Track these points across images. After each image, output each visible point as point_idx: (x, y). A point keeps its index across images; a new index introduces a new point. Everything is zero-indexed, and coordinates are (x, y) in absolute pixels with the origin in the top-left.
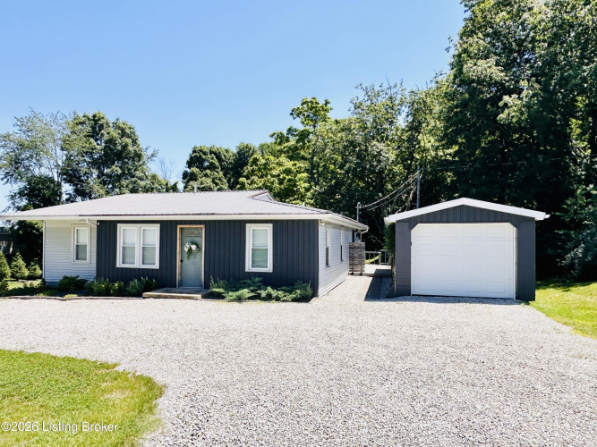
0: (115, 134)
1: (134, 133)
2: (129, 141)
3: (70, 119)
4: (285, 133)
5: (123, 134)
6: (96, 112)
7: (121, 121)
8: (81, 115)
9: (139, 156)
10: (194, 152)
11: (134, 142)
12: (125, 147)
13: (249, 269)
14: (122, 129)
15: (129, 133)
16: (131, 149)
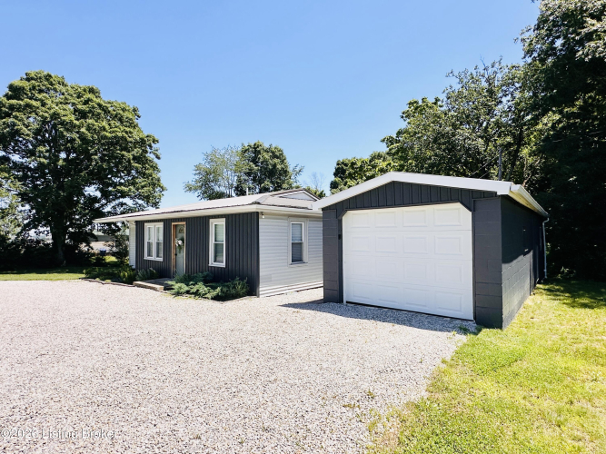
0: (267, 156)
1: (282, 154)
2: (276, 160)
3: (240, 149)
4: (394, 136)
5: (274, 156)
6: (256, 141)
7: (273, 146)
8: (246, 145)
9: (285, 172)
10: (338, 164)
11: (283, 161)
12: (275, 166)
13: (212, 263)
14: (273, 153)
15: (279, 155)
16: (279, 167)
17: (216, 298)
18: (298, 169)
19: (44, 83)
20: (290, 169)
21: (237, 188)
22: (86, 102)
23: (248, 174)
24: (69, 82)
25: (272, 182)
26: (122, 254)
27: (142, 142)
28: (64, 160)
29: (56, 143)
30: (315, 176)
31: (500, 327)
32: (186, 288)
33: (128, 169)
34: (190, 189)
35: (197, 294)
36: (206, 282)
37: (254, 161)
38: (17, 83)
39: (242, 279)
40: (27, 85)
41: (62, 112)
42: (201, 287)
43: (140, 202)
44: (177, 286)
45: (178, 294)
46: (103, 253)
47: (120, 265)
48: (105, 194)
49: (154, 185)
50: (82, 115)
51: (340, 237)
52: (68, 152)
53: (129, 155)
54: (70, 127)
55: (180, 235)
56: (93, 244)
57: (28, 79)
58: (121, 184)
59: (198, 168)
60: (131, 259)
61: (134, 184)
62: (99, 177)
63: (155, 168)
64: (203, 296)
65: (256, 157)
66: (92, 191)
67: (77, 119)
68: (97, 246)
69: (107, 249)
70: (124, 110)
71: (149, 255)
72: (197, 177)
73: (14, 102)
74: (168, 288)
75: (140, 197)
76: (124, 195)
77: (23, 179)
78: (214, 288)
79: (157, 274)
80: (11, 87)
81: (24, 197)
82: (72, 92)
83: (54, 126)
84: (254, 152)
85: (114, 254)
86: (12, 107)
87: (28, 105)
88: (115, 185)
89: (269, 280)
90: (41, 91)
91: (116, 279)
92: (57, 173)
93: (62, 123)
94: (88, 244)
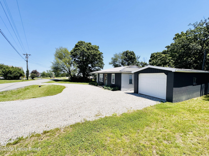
0: (129, 54)
1: (134, 53)
2: (132, 55)
3: (122, 53)
5: (131, 54)
6: (127, 50)
7: (131, 51)
8: (124, 52)
10: (152, 54)
11: (134, 55)
13: (112, 83)
14: (131, 53)
15: (132, 53)
16: (133, 57)
17: (112, 90)
18: (138, 57)
19: (81, 43)
20: (136, 57)
21: (121, 63)
22: (89, 47)
23: (124, 59)
24: (85, 42)
25: (131, 61)
26: (95, 79)
27: (99, 54)
28: (85, 59)
29: (83, 56)
30: (144, 58)
31: (172, 102)
32: (106, 88)
33: (97, 61)
34: (110, 64)
35: (108, 89)
36: (110, 87)
37: (126, 56)
38: (77, 44)
39: (118, 87)
40: (78, 44)
41: (84, 49)
42: (109, 88)
43: (99, 68)
44: (105, 87)
45: (105, 89)
46: (92, 79)
47: (95, 81)
48: (92, 66)
49: (102, 64)
50: (88, 49)
51: (138, 79)
52: (85, 57)
53: (97, 58)
54: (86, 52)
55: (106, 77)
56: (90, 77)
57: (79, 43)
58: (95, 64)
59: (112, 58)
60: (97, 80)
61: (98, 64)
62: (91, 62)
63: (102, 60)
64: (110, 90)
65: (126, 55)
66: (90, 65)
67: (87, 50)
68: (91, 77)
69: (93, 78)
70: (96, 47)
71: (100, 80)
72: (112, 61)
73: (76, 48)
74: (103, 87)
75: (99, 66)
76: (96, 66)
77: (78, 64)
78: (112, 88)
79: (101, 84)
80: (76, 45)
81: (78, 67)
82: (86, 44)
83: (83, 52)
84: (126, 53)
85: (94, 79)
86: (76, 49)
87: (79, 49)
88: (94, 64)
89: (124, 87)
90: (81, 45)
91: (94, 85)
92: (84, 62)
93: (84, 52)
94: (89, 77)
